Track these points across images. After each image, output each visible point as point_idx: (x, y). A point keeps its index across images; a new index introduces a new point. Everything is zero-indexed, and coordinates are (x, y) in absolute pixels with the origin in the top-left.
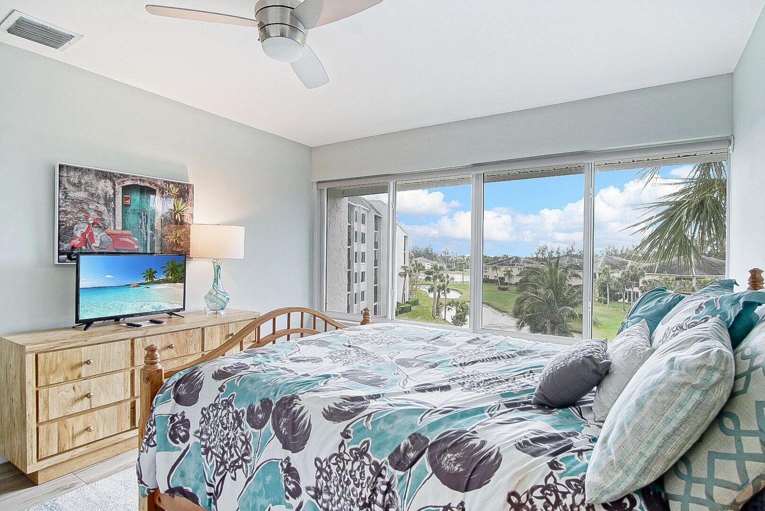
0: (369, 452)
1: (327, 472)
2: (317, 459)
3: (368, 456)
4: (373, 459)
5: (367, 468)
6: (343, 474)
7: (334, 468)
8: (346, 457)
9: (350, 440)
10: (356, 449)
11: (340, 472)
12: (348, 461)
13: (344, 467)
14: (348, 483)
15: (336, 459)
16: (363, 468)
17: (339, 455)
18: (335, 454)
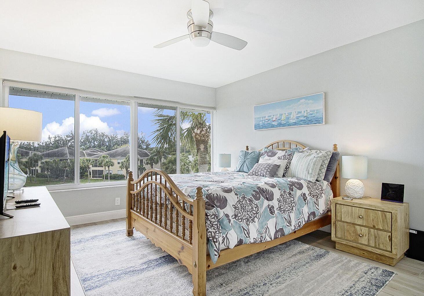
0: (245, 197)
1: (237, 207)
2: (233, 205)
3: (246, 198)
4: (248, 198)
5: (247, 201)
6: (243, 205)
7: (239, 205)
8: (241, 200)
9: (239, 196)
10: (242, 197)
11: (241, 206)
12: (242, 201)
13: (242, 203)
14: (246, 207)
15: (239, 202)
16: (246, 201)
17: (239, 201)
18: (238, 201)
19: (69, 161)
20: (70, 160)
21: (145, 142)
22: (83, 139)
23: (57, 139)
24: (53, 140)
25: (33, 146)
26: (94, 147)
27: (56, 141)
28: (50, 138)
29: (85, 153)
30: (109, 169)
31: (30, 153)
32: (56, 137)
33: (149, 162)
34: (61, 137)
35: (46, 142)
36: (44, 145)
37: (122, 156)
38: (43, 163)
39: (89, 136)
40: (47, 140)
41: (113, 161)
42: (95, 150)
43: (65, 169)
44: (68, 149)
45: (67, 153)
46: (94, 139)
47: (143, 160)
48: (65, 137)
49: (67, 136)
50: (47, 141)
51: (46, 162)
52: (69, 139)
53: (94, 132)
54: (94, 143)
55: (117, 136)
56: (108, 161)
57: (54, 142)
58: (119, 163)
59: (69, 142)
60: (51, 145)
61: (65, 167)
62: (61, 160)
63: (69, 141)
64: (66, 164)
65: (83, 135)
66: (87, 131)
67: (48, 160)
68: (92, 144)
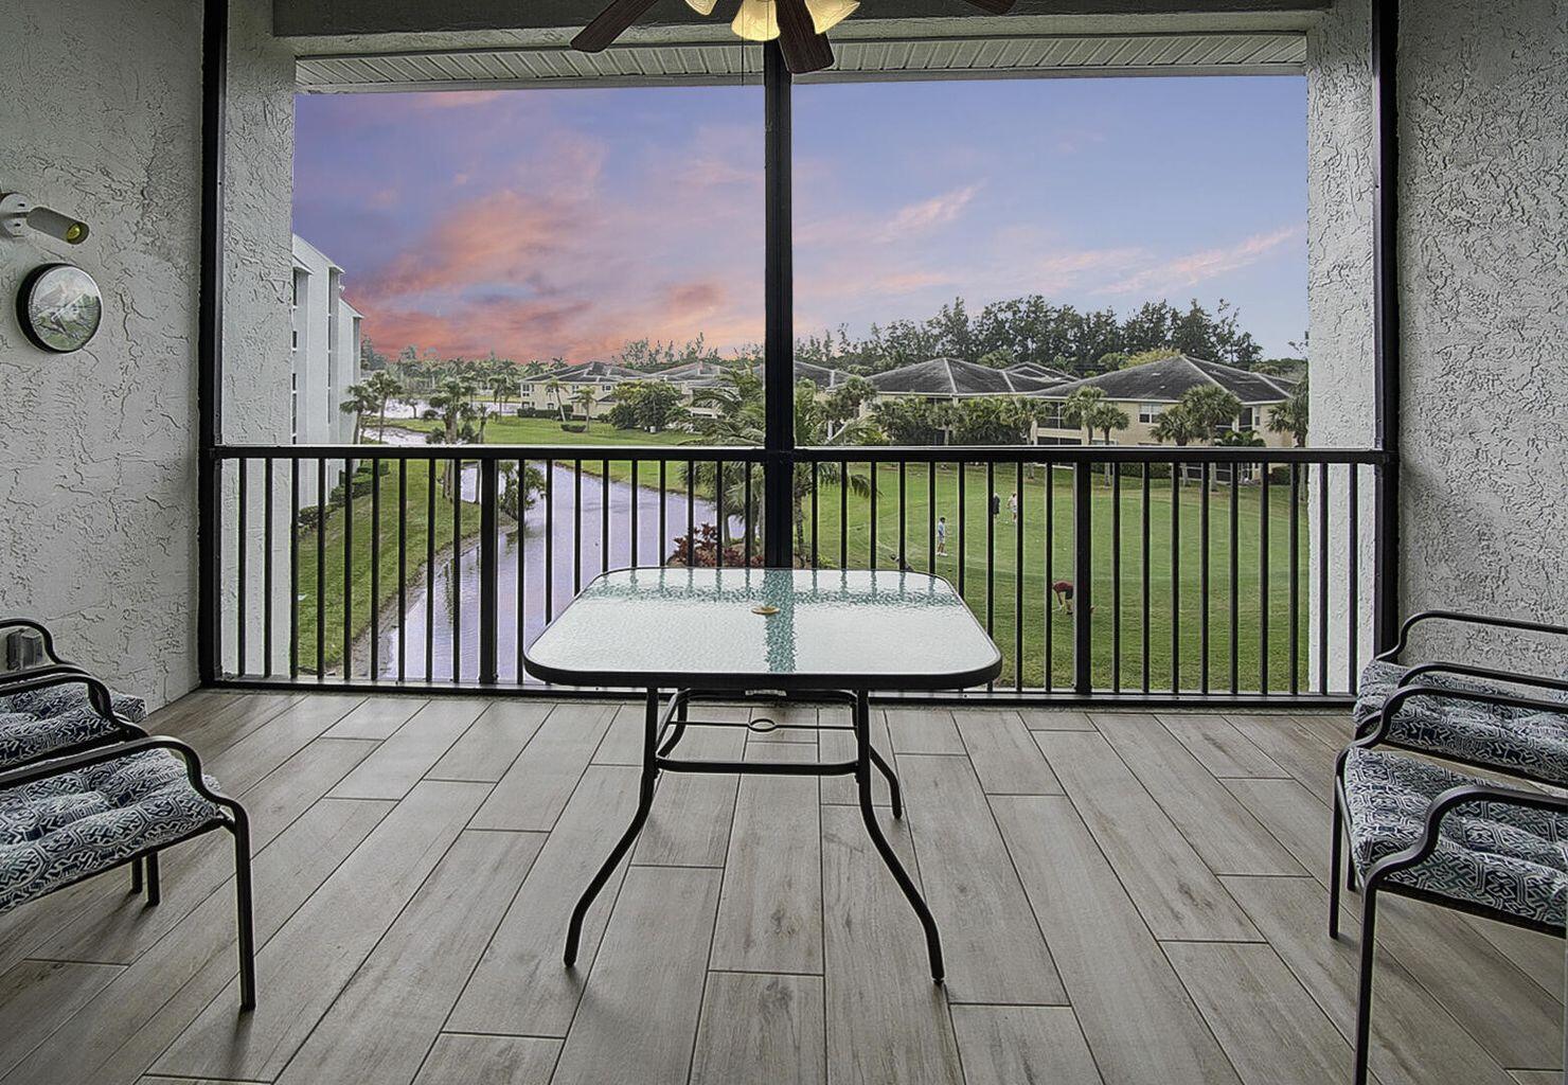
19: (955, 402)
20: (960, 401)
21: (1236, 338)
22: (985, 333)
23: (899, 332)
24: (885, 335)
25: (827, 356)
26: (1023, 357)
27: (894, 340)
28: (876, 331)
29: (1006, 377)
30: (1107, 437)
31: (833, 375)
32: (895, 328)
33: (1286, 419)
34: (911, 326)
35: (866, 343)
36: (859, 351)
37: (1162, 394)
38: (877, 407)
39: (1006, 321)
40: (868, 336)
41: (1122, 408)
42: (1032, 367)
43: (944, 428)
44: (950, 365)
45: (948, 379)
46: (1027, 331)
47: (1251, 409)
48: (925, 325)
49: (930, 323)
50: (868, 340)
51: (886, 405)
52: (936, 331)
53: (1023, 307)
54: (1026, 347)
55: (1113, 318)
56: (1106, 411)
57: (888, 341)
58: (1145, 418)
59: (936, 341)
60: (881, 352)
61: (947, 423)
62: (930, 400)
63: (937, 338)
64: (950, 412)
65: (985, 321)
66: (997, 306)
67: (891, 399)
68: (1016, 347)
